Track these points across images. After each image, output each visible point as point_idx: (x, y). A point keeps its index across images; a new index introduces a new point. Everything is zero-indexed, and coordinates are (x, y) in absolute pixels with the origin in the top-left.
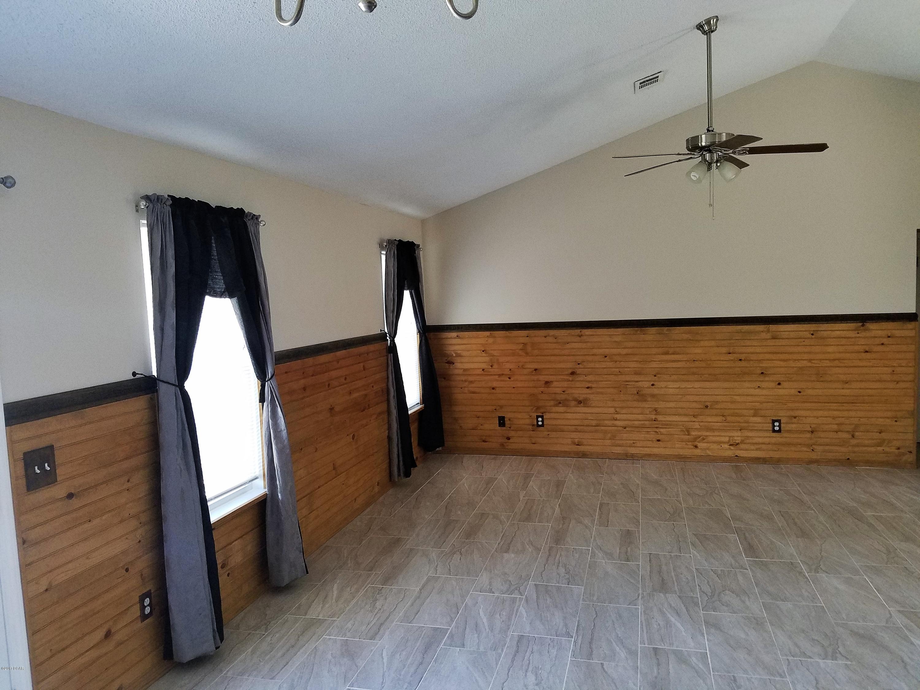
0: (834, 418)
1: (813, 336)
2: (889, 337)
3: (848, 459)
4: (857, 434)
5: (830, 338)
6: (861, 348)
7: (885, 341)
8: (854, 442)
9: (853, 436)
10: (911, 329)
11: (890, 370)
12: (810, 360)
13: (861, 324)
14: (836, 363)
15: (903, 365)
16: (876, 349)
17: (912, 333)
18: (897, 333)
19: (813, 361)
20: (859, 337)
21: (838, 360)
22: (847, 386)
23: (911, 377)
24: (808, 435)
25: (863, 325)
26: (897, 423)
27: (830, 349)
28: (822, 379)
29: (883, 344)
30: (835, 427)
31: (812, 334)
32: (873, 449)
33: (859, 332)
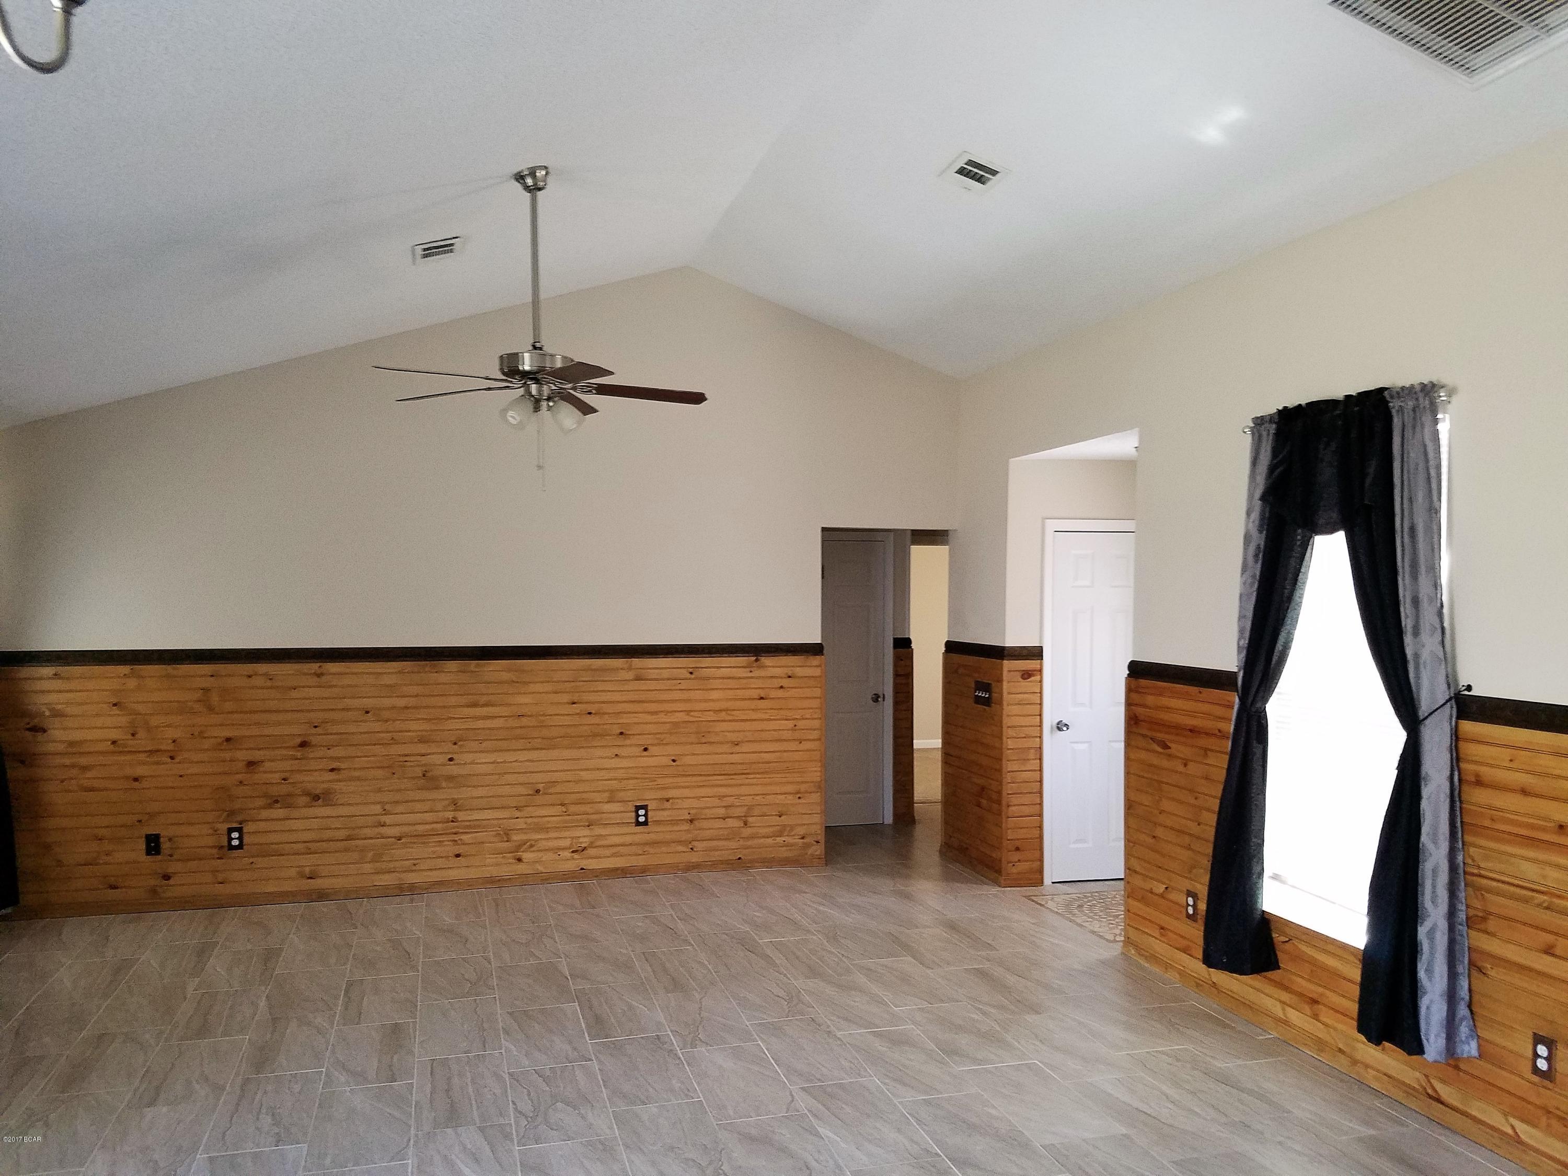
0: (721, 797)
1: (693, 676)
2: (790, 677)
3: (740, 858)
4: (750, 819)
5: (715, 678)
6: (755, 694)
7: (785, 682)
8: (747, 832)
9: (746, 823)
10: (817, 666)
11: (790, 724)
12: (688, 712)
13: (755, 658)
14: (723, 715)
15: (808, 716)
16: (773, 694)
17: (817, 672)
18: (799, 671)
19: (692, 713)
20: (752, 678)
21: (726, 710)
22: (737, 749)
23: (815, 735)
24: (686, 827)
25: (757, 660)
26: (800, 801)
27: (715, 695)
28: (704, 740)
29: (782, 687)
30: (722, 812)
31: (691, 673)
32: (770, 841)
33: (752, 669)
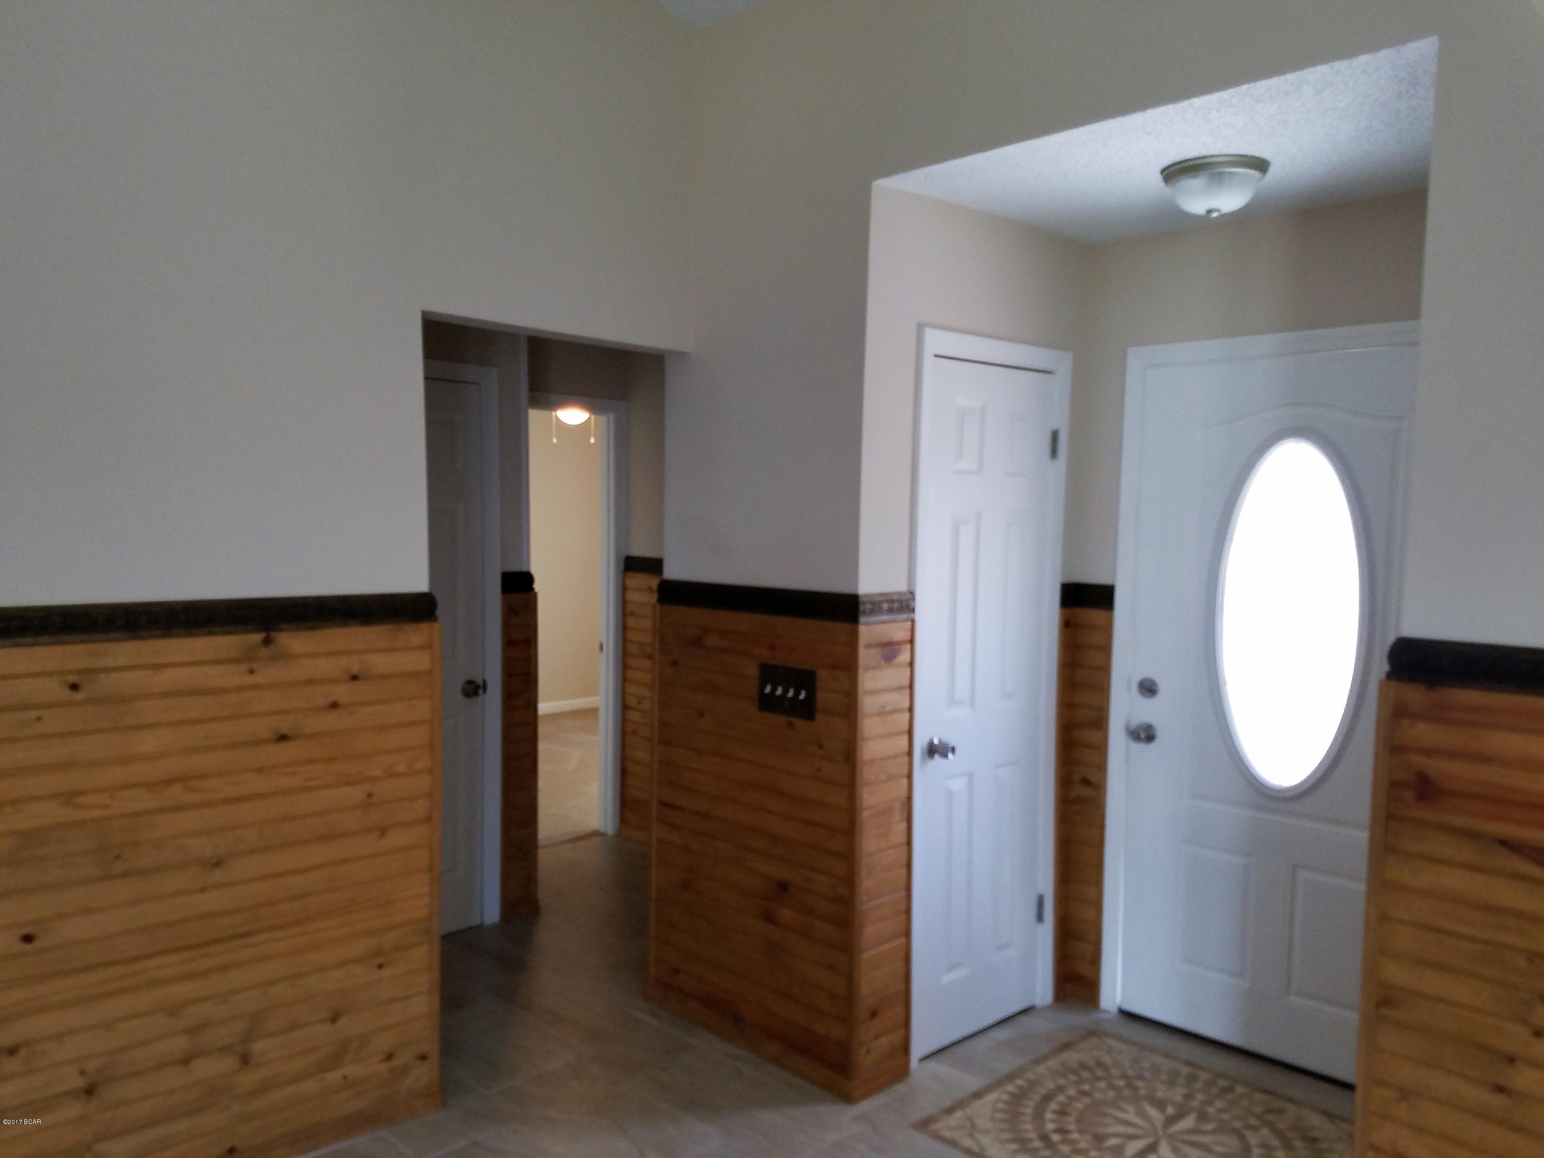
0: (174, 1009)
1: (80, 696)
2: (355, 678)
3: (232, 1150)
4: (258, 1047)
5: (149, 696)
6: (263, 727)
7: (343, 693)
8: (249, 1079)
9: (245, 1060)
10: (420, 648)
11: (357, 793)
12: (69, 797)
13: (257, 637)
14: (177, 793)
15: (401, 768)
16: (314, 724)
17: (419, 661)
18: (381, 663)
19: (82, 800)
20: (255, 687)
21: (182, 779)
22: (218, 875)
24: (74, 1110)
25: (267, 642)
26: (386, 972)
27: (148, 742)
28: (119, 867)
29: (334, 705)
30: (179, 1044)
31: (74, 687)
32: (309, 1086)
33: (255, 666)
